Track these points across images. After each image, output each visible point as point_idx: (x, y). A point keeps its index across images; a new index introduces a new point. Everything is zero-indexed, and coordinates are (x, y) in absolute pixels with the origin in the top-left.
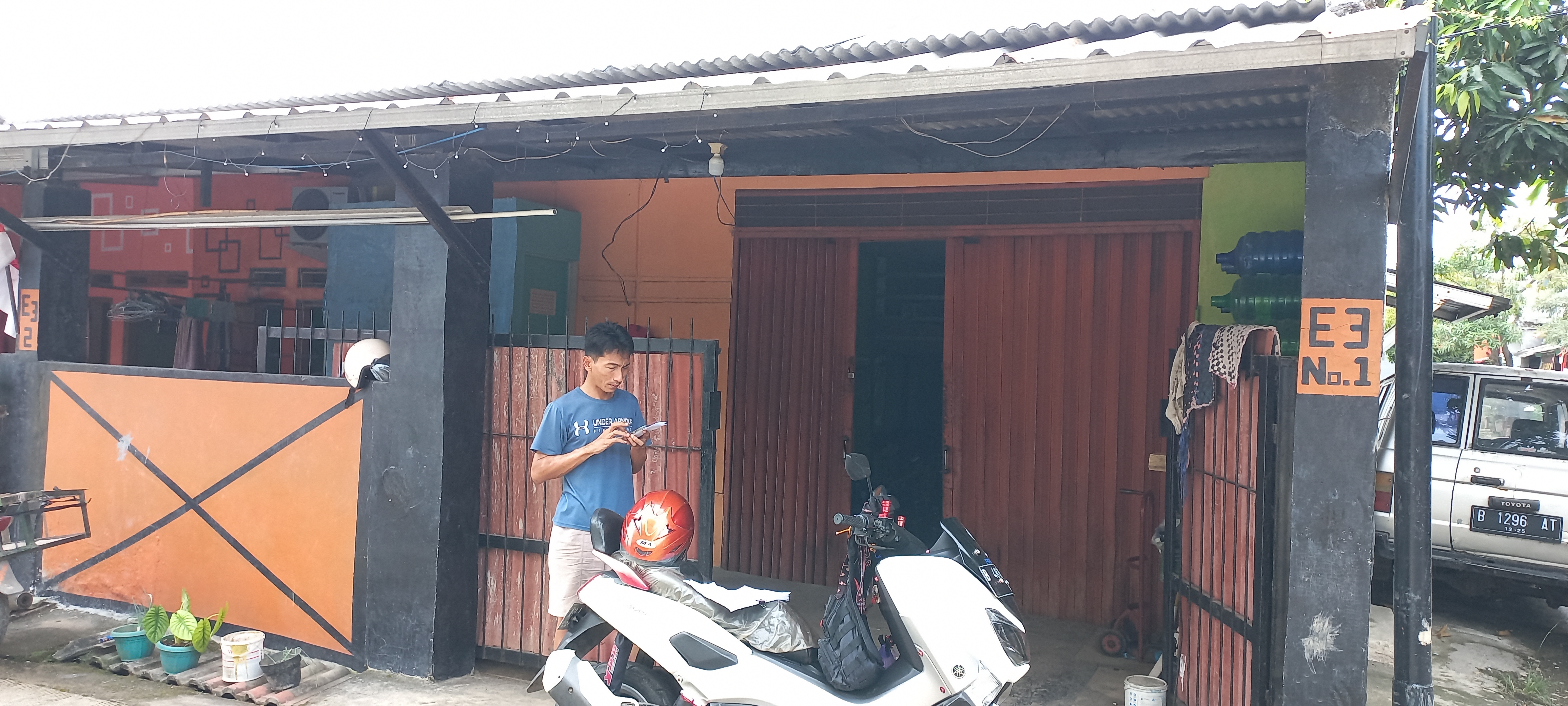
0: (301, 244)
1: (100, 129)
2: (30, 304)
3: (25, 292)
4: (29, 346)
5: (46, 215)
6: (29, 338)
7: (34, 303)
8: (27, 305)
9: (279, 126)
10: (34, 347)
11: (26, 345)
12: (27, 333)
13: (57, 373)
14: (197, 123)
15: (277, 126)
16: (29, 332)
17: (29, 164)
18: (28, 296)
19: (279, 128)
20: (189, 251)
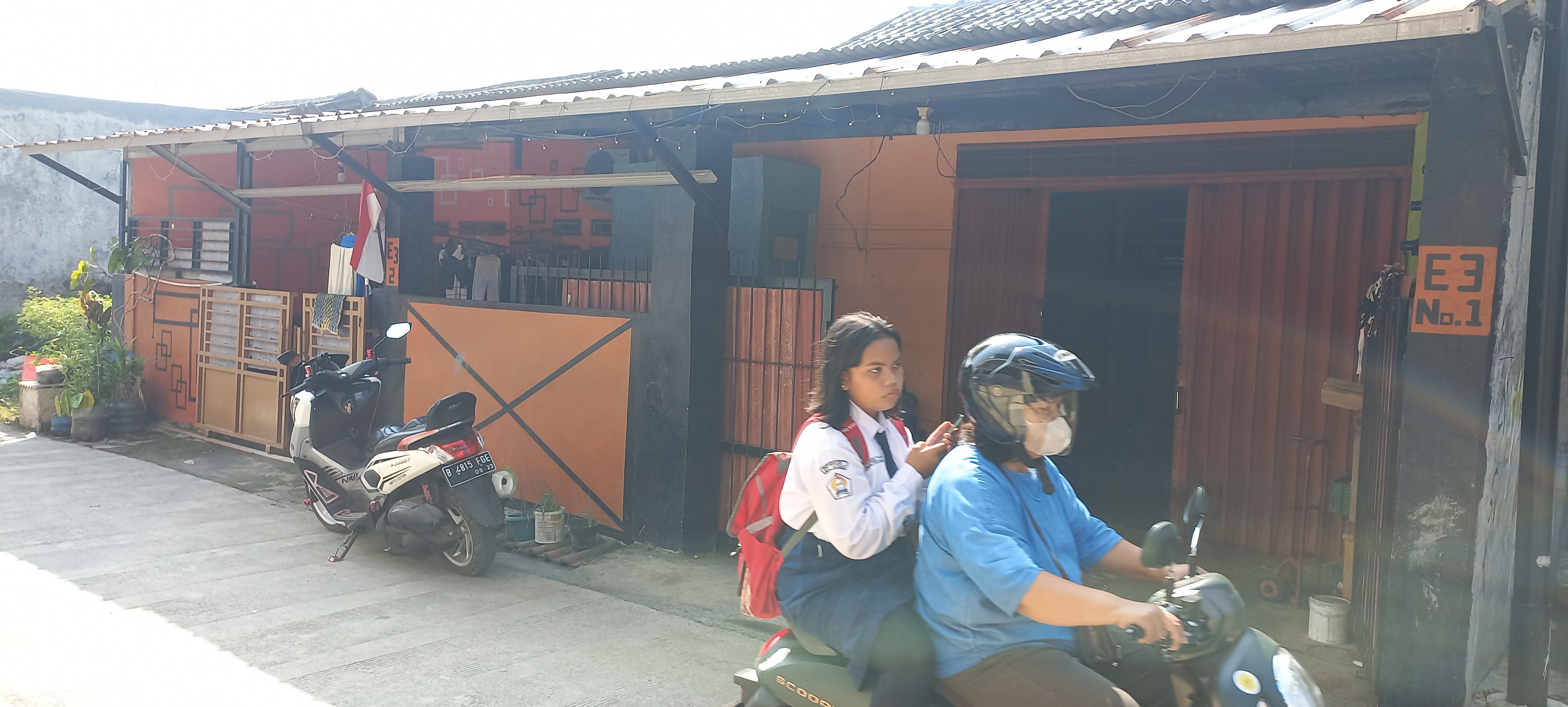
0: (593, 198)
1: (442, 113)
2: (393, 250)
3: (389, 240)
4: (393, 282)
5: (404, 179)
6: (393, 276)
7: (395, 248)
8: (391, 250)
9: (567, 109)
10: (396, 284)
11: (391, 282)
12: (392, 273)
13: (413, 304)
14: (508, 108)
15: (565, 110)
16: (392, 271)
17: (391, 139)
18: (392, 244)
19: (567, 111)
20: (507, 205)
